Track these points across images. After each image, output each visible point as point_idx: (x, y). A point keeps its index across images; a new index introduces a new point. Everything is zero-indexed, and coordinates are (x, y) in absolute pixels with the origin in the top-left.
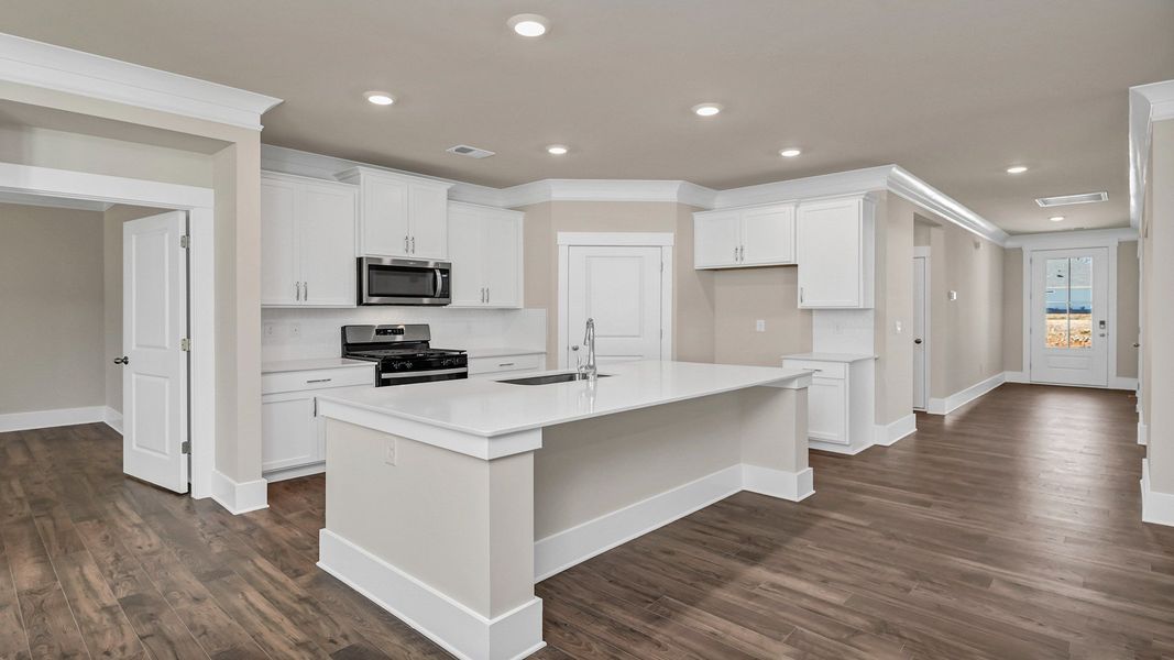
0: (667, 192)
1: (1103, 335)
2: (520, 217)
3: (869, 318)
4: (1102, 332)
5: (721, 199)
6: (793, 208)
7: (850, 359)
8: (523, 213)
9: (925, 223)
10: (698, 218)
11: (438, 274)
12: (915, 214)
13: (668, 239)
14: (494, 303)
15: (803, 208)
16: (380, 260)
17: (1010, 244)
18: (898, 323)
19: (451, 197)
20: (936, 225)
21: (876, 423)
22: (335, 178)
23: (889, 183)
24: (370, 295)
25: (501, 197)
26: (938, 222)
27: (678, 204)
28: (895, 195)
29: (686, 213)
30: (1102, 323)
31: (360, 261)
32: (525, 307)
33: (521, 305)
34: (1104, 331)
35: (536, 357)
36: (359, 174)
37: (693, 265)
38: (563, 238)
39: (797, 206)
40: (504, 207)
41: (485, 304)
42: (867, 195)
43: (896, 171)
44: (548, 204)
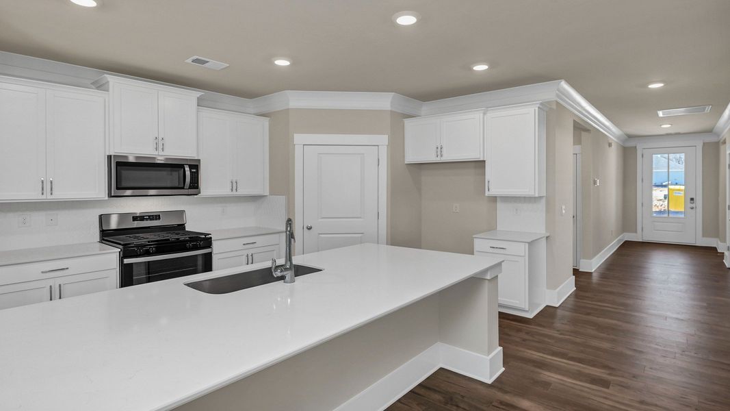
0: (383, 102)
1: (692, 208)
2: (266, 122)
3: (542, 205)
4: (692, 205)
5: (426, 108)
6: (482, 115)
7: (530, 240)
8: (269, 119)
9: (581, 129)
10: (408, 123)
11: (187, 169)
12: (574, 121)
13: (383, 140)
14: (243, 191)
15: (490, 115)
16: (126, 157)
17: (630, 144)
18: (564, 207)
19: (200, 103)
20: (587, 130)
21: (548, 288)
22: (93, 86)
23: (558, 96)
24: (118, 188)
25: (251, 105)
26: (589, 128)
27: (391, 111)
28: (561, 105)
29: (398, 119)
30: (692, 199)
31: (110, 157)
32: (271, 194)
33: (267, 193)
34: (693, 205)
35: (277, 235)
36: (108, 82)
37: (404, 160)
38: (299, 139)
39: (484, 114)
40: (254, 114)
41: (234, 193)
42: (541, 104)
43: (564, 85)
44: (287, 111)
